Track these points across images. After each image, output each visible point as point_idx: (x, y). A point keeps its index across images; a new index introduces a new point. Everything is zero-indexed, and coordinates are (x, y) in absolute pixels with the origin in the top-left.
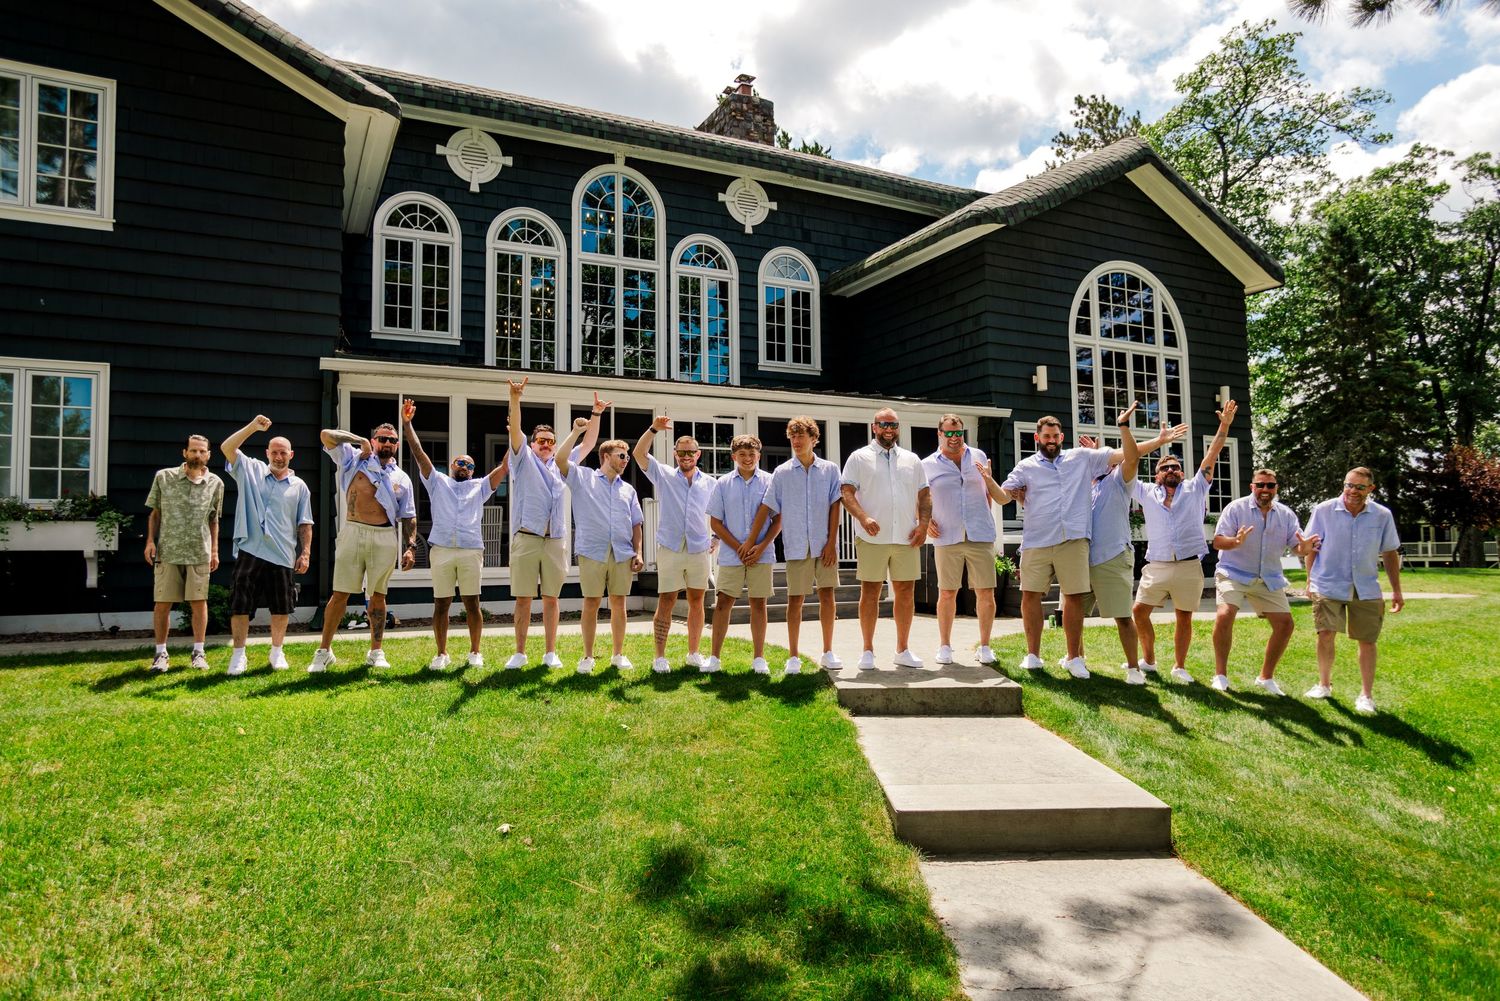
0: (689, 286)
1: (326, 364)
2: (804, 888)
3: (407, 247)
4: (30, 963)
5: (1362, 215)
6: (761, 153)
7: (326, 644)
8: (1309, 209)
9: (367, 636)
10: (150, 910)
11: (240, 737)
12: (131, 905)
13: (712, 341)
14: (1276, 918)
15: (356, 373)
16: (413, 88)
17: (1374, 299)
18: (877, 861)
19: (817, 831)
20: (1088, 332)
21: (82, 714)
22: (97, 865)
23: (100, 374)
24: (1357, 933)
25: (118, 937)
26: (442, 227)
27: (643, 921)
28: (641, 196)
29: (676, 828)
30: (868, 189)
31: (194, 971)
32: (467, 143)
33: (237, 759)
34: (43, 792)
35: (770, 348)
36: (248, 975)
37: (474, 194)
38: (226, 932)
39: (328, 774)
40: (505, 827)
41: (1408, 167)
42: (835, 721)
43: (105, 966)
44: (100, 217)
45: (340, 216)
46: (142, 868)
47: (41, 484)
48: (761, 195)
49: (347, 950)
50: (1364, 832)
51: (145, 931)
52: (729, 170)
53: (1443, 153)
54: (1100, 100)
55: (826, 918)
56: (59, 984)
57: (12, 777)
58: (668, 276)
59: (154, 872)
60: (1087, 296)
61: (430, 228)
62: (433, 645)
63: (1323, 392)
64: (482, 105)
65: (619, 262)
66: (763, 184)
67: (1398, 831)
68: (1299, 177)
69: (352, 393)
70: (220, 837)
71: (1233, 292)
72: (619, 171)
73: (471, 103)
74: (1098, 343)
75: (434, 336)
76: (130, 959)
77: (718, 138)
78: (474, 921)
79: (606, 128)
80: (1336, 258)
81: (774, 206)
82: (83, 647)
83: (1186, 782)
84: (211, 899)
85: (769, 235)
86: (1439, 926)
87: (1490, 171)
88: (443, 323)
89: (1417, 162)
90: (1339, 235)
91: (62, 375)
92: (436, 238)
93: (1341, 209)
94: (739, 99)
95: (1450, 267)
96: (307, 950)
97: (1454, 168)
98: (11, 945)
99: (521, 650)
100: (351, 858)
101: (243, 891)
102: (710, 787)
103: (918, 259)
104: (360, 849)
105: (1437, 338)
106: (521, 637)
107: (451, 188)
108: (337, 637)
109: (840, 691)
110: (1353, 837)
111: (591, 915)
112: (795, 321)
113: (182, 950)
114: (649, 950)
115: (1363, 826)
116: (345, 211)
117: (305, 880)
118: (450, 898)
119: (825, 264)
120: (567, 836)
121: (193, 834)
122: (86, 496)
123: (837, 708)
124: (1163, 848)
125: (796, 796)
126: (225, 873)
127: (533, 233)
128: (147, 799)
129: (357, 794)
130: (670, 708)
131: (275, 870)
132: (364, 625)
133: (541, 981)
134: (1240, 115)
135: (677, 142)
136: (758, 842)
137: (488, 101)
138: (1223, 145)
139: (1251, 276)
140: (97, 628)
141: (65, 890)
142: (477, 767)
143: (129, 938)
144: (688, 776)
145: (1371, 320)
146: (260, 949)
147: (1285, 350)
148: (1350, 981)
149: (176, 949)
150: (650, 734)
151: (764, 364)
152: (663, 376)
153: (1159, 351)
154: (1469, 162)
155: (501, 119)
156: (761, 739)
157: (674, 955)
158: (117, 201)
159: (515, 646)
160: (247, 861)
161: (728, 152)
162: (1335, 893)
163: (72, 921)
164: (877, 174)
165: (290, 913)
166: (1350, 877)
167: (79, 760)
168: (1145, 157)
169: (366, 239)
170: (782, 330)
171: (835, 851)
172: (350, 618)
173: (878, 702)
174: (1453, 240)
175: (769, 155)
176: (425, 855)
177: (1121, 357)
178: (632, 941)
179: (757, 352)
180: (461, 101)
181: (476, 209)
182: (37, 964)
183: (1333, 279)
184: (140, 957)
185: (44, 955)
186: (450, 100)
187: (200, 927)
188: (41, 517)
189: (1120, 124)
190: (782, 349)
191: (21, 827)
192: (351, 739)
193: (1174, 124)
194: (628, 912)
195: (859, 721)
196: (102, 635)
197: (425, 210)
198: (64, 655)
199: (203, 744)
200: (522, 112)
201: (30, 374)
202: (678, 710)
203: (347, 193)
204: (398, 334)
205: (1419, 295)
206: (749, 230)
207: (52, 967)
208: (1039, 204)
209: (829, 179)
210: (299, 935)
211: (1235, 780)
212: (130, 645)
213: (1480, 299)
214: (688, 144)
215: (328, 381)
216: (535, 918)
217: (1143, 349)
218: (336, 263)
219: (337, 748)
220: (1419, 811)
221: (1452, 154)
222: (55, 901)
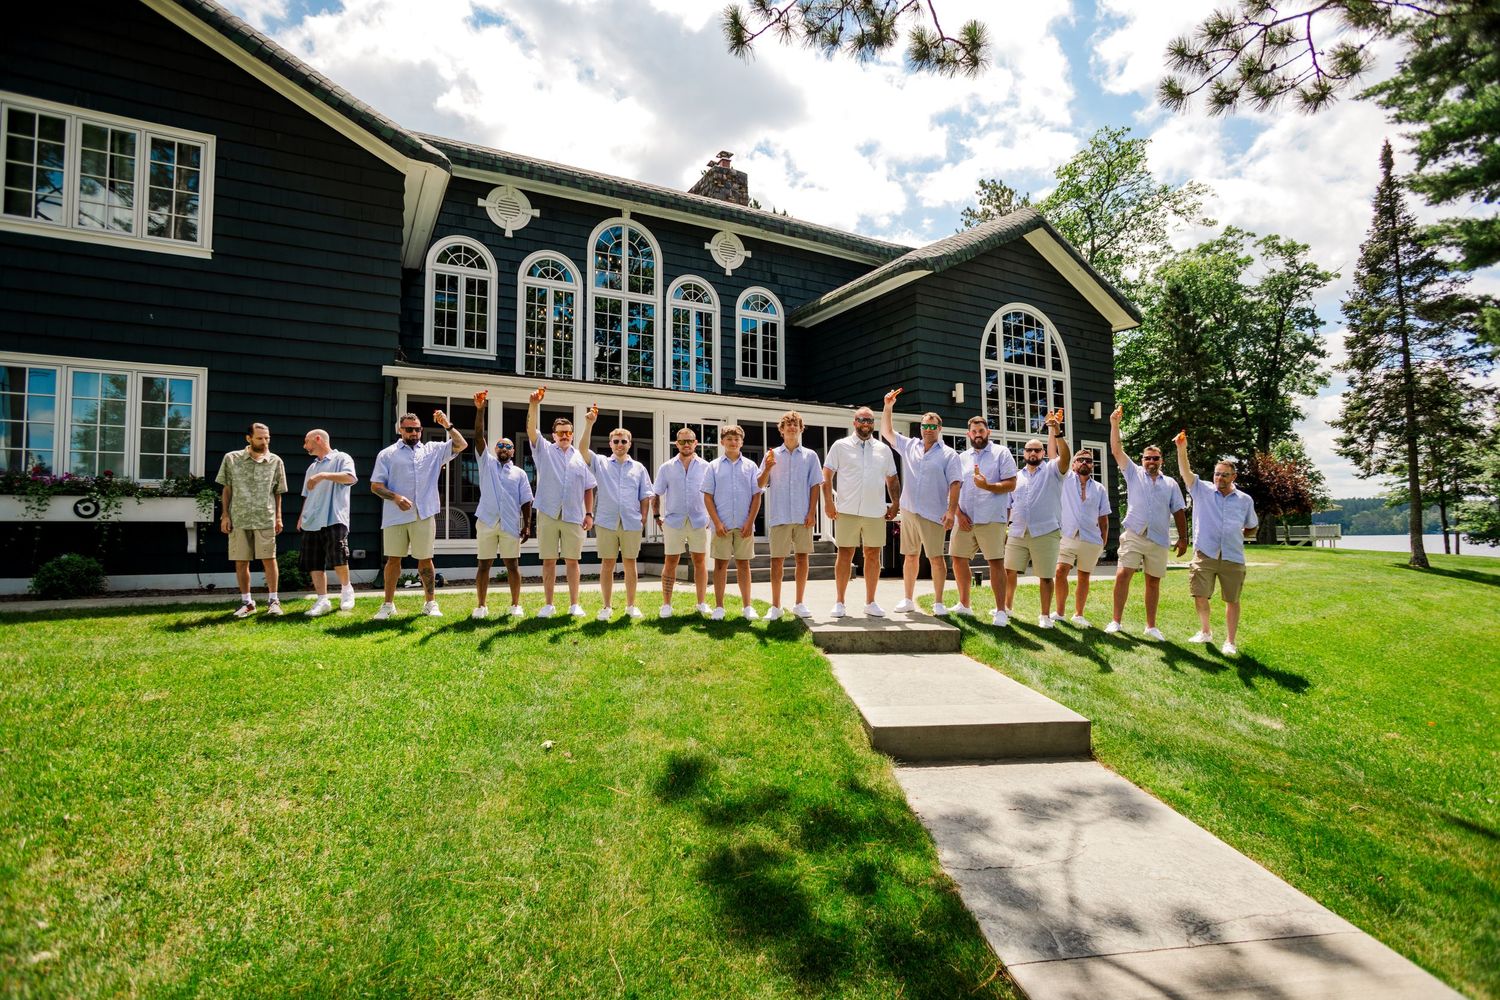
0: (681, 316)
1: (388, 371)
2: (803, 790)
3: (453, 281)
4: (144, 858)
5: (1191, 278)
6: (739, 212)
7: (389, 598)
8: (1152, 272)
9: (422, 593)
10: (247, 813)
11: (319, 671)
12: (229, 809)
13: (699, 361)
14: (1181, 805)
15: (413, 379)
16: (460, 152)
17: (1201, 340)
18: (860, 767)
19: (808, 744)
20: (995, 358)
21: (185, 652)
22: (199, 776)
23: (199, 377)
24: (1243, 815)
25: (220, 836)
26: (481, 264)
27: (671, 819)
28: (644, 244)
29: (691, 743)
30: (823, 242)
31: (287, 864)
32: (503, 198)
33: (317, 688)
34: (152, 715)
35: (745, 367)
36: (334, 868)
37: (508, 238)
38: (314, 831)
39: (394, 702)
40: (549, 743)
41: (1223, 244)
42: (813, 657)
43: (209, 859)
44: (201, 248)
45: (400, 250)
46: (238, 778)
47: (150, 467)
48: (739, 245)
49: (420, 845)
50: (1231, 739)
51: (242, 830)
52: (715, 225)
53: (1248, 234)
54: (998, 184)
55: (824, 814)
56: (169, 875)
57: (126, 703)
58: (664, 308)
59: (249, 782)
60: (994, 330)
61: (472, 265)
62: (476, 599)
63: (1163, 412)
64: (516, 167)
65: (625, 296)
66: (741, 237)
67: (1254, 737)
68: (1146, 248)
69: (409, 396)
70: (306, 753)
71: (1104, 330)
72: (626, 223)
73: (507, 165)
74: (1002, 366)
75: (475, 353)
76: (230, 855)
77: (705, 199)
78: (527, 821)
79: (615, 188)
80: (1174, 309)
81: (749, 254)
82: (185, 600)
83: (1095, 703)
84: (299, 804)
85: (746, 276)
86: (1299, 809)
87: (1279, 249)
88: (482, 344)
89: (1230, 240)
90: (1175, 291)
91: (168, 377)
92: (477, 273)
93: (1176, 272)
94: (721, 171)
95: (1254, 320)
96: (384, 847)
97: (1255, 246)
98: (127, 842)
99: (549, 602)
100: (418, 769)
101: (327, 797)
102: (717, 710)
103: (861, 298)
104: (426, 762)
105: (1244, 373)
106: (549, 593)
107: (489, 233)
108: (398, 593)
109: (814, 633)
110: (1225, 742)
111: (628, 814)
112: (765, 346)
113: (275, 847)
114: (678, 843)
115: (1232, 734)
116: (404, 247)
117: (380, 788)
118: (506, 802)
119: (788, 301)
120: (602, 749)
121: (282, 751)
122: (188, 478)
123: (813, 647)
124: (1085, 754)
125: (788, 717)
126: (311, 782)
127: (555, 271)
128: (242, 722)
129: (423, 718)
130: (677, 648)
131: (354, 780)
132: (418, 584)
133: (589, 870)
134: (1103, 198)
135: (672, 201)
136: (760, 754)
137: (521, 164)
138: (1091, 221)
139: (1118, 318)
140: (197, 586)
141: (173, 797)
142: (522, 697)
143: (229, 836)
144: (697, 701)
145: (1199, 356)
146: (344, 846)
147: (1135, 379)
148: (1245, 853)
149: (270, 846)
150: (662, 668)
151: (740, 379)
152: (660, 385)
153: (1049, 374)
154: (1265, 241)
155: (531, 178)
156: (754, 671)
157: (700, 847)
158: (214, 234)
159: (544, 600)
160: (330, 772)
161: (713, 210)
162: (1222, 785)
163: (179, 822)
164: (831, 231)
165: (368, 815)
166: (1228, 773)
167: (182, 689)
168: (1039, 222)
169: (420, 273)
170: (754, 353)
171: (826, 760)
172: (407, 579)
173: (845, 642)
174: (1256, 299)
175: (745, 214)
176: (481, 766)
177: (1020, 378)
178: (663, 835)
179: (735, 370)
180: (499, 164)
181: (511, 251)
182: (149, 859)
183: (1171, 325)
184: (239, 853)
185: (155, 852)
186: (490, 162)
187: (291, 827)
188: (149, 494)
189: (1014, 203)
190: (754, 368)
191: (134, 744)
192: (413, 673)
193: (1053, 204)
194: (659, 811)
195: (831, 657)
196: (201, 591)
197: (468, 250)
198: (169, 606)
199: (288, 677)
200: (548, 174)
201: (141, 376)
202: (684, 649)
203: (406, 232)
204: (445, 350)
205: (1232, 338)
206: (729, 273)
207: (163, 861)
208: (959, 256)
209: (792, 234)
210: (377, 834)
211: (1131, 700)
212: (225, 599)
213: (1273, 344)
214: (681, 203)
215: (389, 385)
216: (580, 818)
217: (1036, 372)
218: (397, 290)
219: (401, 680)
220: (1264, 721)
221: (1254, 235)
222: (164, 805)
